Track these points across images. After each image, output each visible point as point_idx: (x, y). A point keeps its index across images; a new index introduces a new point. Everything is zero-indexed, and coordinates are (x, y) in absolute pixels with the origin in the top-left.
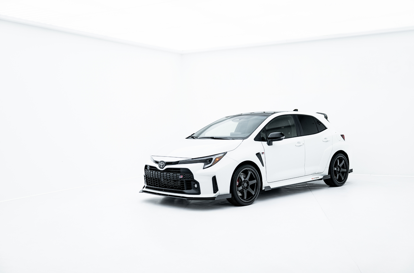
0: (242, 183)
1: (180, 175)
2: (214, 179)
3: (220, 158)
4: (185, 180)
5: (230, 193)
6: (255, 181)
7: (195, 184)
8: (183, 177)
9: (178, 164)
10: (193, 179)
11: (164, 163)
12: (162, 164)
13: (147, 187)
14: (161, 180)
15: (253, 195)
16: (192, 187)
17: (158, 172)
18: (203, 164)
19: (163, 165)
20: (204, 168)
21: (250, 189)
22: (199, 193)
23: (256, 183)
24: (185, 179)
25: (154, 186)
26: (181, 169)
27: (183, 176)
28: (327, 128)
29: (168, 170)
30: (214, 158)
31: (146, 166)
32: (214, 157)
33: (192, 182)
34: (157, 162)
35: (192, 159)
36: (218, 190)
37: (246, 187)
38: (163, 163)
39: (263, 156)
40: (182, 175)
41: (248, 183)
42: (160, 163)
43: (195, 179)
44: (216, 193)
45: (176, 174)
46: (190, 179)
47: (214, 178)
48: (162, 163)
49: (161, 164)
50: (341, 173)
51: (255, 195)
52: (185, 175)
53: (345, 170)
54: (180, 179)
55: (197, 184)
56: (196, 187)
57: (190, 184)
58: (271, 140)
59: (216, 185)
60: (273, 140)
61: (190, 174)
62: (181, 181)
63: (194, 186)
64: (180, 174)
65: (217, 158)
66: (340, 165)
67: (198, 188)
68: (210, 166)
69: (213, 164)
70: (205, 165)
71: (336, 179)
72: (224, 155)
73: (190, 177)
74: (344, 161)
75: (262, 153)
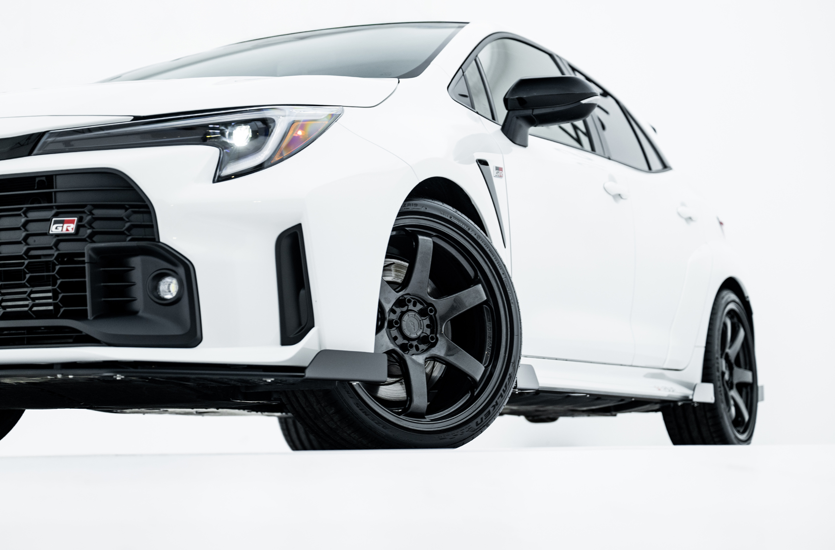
1: (56, 215)
2: (291, 249)
4: (94, 250)
7: (161, 277)
8: (78, 228)
9: (29, 154)
10: (154, 237)
16: (139, 304)
18: (210, 153)
20: (219, 179)
21: (449, 350)
22: (192, 338)
24: (96, 238)
26: (60, 183)
27: (80, 220)
30: (282, 119)
32: (283, 114)
33: (136, 261)
35: (136, 118)
36: (313, 326)
39: (498, 183)
40: (71, 214)
43: (163, 239)
44: (295, 341)
45: (25, 213)
46: (131, 241)
47: (286, 243)
50: (735, 388)
51: (487, 377)
52: (91, 214)
53: (747, 377)
54: (56, 244)
55: (181, 271)
56: (168, 296)
57: (124, 276)
58: (528, 112)
59: (302, 292)
60: (537, 112)
61: (132, 206)
62: (61, 257)
63: (156, 288)
64: (54, 212)
65: (302, 127)
66: (733, 351)
67: (185, 300)
68: (259, 167)
69: (277, 158)
70: (228, 163)
71: (730, 416)
72: (334, 118)
73: (127, 225)
74: (742, 333)
75: (498, 169)
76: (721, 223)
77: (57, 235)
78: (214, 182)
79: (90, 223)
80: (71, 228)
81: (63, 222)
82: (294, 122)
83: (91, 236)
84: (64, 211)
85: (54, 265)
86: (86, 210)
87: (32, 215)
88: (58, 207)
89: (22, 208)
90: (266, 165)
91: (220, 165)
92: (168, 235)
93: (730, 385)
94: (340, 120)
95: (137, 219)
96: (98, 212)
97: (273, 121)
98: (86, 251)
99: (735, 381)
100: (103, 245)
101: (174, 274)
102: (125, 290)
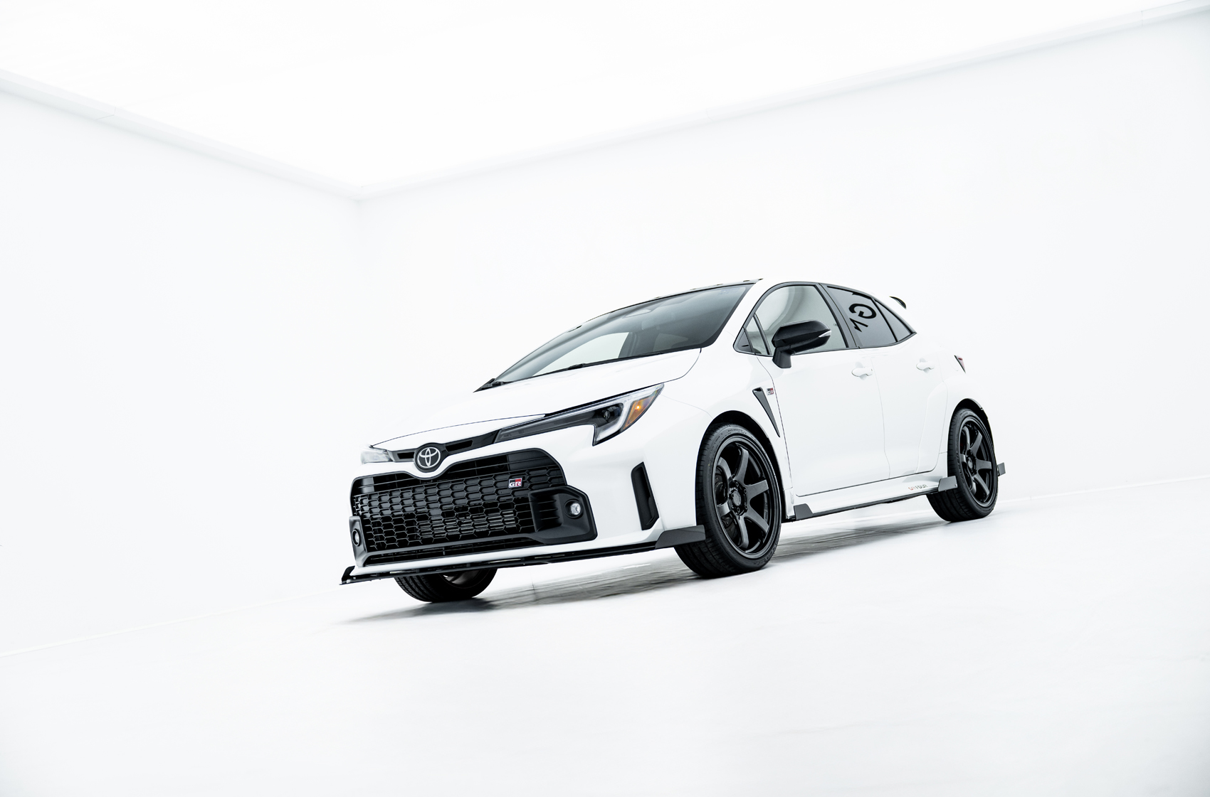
0: (726, 492)
1: (511, 478)
2: (640, 476)
3: (646, 404)
4: (533, 494)
5: (698, 524)
6: (763, 486)
7: (571, 503)
8: (523, 483)
9: (493, 443)
10: (564, 483)
11: (437, 450)
12: (430, 456)
13: (368, 562)
14: (430, 515)
15: (764, 532)
16: (561, 519)
17: (414, 488)
18: (589, 429)
19: (434, 459)
20: (595, 443)
21: (752, 514)
22: (592, 535)
23: (766, 492)
24: (533, 488)
25: (403, 544)
26: (510, 458)
27: (524, 479)
28: (915, 333)
29: (456, 472)
30: (627, 402)
31: (357, 485)
32: (627, 398)
33: (557, 497)
34: (405, 455)
35: (547, 415)
36: (657, 517)
37: (740, 506)
38: (433, 451)
39: (771, 399)
40: (518, 476)
41: (742, 492)
42: (420, 454)
43: (569, 483)
44: (649, 527)
45: (494, 477)
46: (552, 486)
47: (637, 474)
48: (428, 450)
49: (426, 456)
50: (978, 473)
52: (529, 475)
53: (988, 465)
54: (513, 493)
55: (581, 499)
56: (576, 514)
57: (552, 505)
58: (787, 348)
59: (650, 499)
60: (793, 346)
61: (550, 468)
62: (517, 501)
63: (569, 510)
64: (509, 476)
65: (639, 404)
66: (974, 448)
67: (585, 515)
68: (618, 432)
69: (627, 426)
70: (599, 432)
71: (972, 492)
72: (658, 392)
73: (549, 478)
74: (980, 436)
75: (769, 390)
76: (959, 360)
77: (513, 488)
78: (593, 445)
79: (529, 480)
80: (519, 484)
81: (514, 481)
82: (633, 403)
83: (530, 487)
84: (514, 474)
85: (514, 504)
86: (525, 473)
87: (499, 478)
88: (511, 473)
89: (491, 476)
90: (622, 430)
91: (595, 435)
92: (572, 481)
93: (974, 472)
94: (662, 392)
95: (554, 474)
96: (532, 473)
97: (622, 404)
98: (529, 497)
99: (978, 469)
100: (537, 491)
101: (578, 501)
102: (554, 513)
